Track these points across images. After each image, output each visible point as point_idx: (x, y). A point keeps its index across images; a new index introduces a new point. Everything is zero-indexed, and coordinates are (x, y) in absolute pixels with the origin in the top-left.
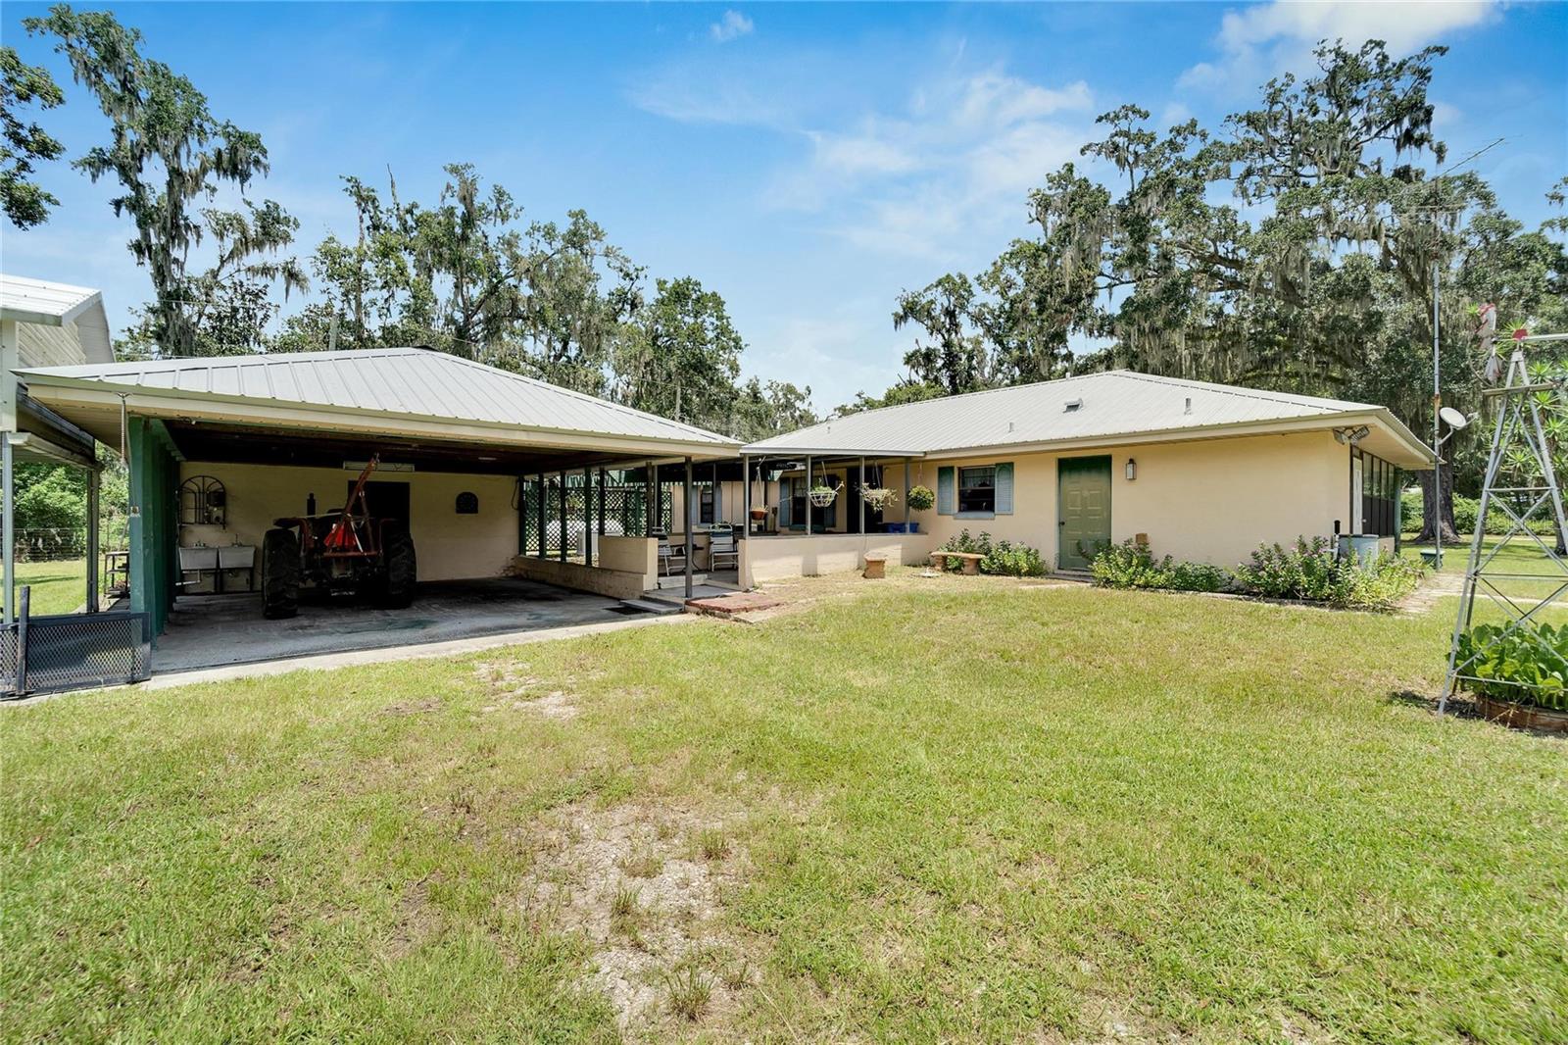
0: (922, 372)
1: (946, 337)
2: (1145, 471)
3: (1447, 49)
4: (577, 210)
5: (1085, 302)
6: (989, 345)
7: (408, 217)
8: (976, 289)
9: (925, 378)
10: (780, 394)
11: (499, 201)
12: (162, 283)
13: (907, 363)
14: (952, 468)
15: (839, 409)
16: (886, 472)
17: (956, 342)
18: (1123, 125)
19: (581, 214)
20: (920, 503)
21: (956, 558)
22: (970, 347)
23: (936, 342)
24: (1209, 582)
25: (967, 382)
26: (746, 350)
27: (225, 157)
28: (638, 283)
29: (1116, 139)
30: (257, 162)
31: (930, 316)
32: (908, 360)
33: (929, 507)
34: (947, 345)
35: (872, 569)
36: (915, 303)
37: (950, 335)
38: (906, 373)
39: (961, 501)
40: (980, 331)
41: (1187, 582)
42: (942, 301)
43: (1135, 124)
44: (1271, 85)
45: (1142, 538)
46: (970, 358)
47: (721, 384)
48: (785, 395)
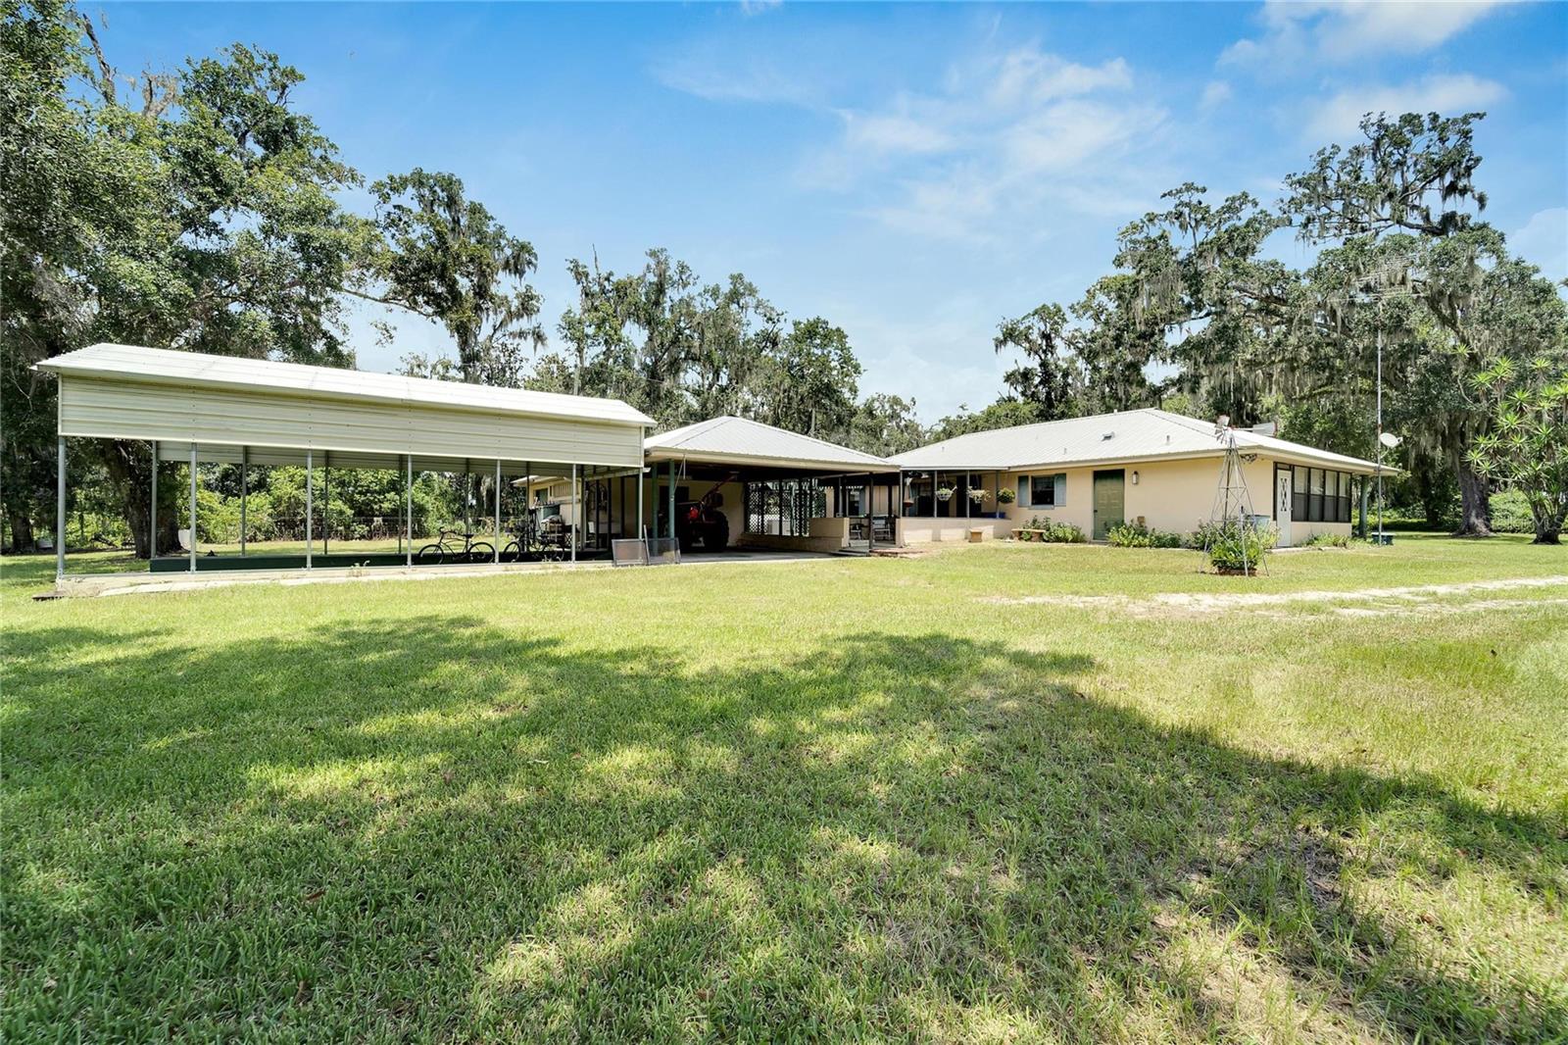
0: (1020, 389)
1: (1043, 357)
2: (1144, 479)
3: (1485, 114)
4: (736, 273)
5: (1156, 337)
6: (1081, 364)
7: (606, 283)
8: (1069, 316)
9: (1023, 394)
10: (887, 406)
11: (681, 272)
12: (463, 350)
13: (1006, 381)
14: (1027, 477)
15: (943, 420)
16: (984, 480)
17: (1052, 361)
18: (1185, 198)
19: (740, 277)
20: (1006, 499)
21: (1028, 533)
22: (1065, 366)
23: (1033, 363)
24: (1174, 543)
25: (1062, 397)
26: (864, 374)
27: (512, 262)
28: (778, 326)
29: (1179, 208)
30: (530, 263)
31: (1027, 339)
32: (1008, 379)
33: (1010, 501)
34: (1044, 364)
35: (975, 537)
36: (1013, 330)
37: (1046, 355)
38: (1007, 390)
39: (1033, 498)
40: (1073, 352)
41: (1161, 543)
42: (1038, 326)
43: (1196, 197)
44: (1320, 153)
45: (1141, 519)
46: (1066, 375)
47: (844, 404)
48: (891, 406)
